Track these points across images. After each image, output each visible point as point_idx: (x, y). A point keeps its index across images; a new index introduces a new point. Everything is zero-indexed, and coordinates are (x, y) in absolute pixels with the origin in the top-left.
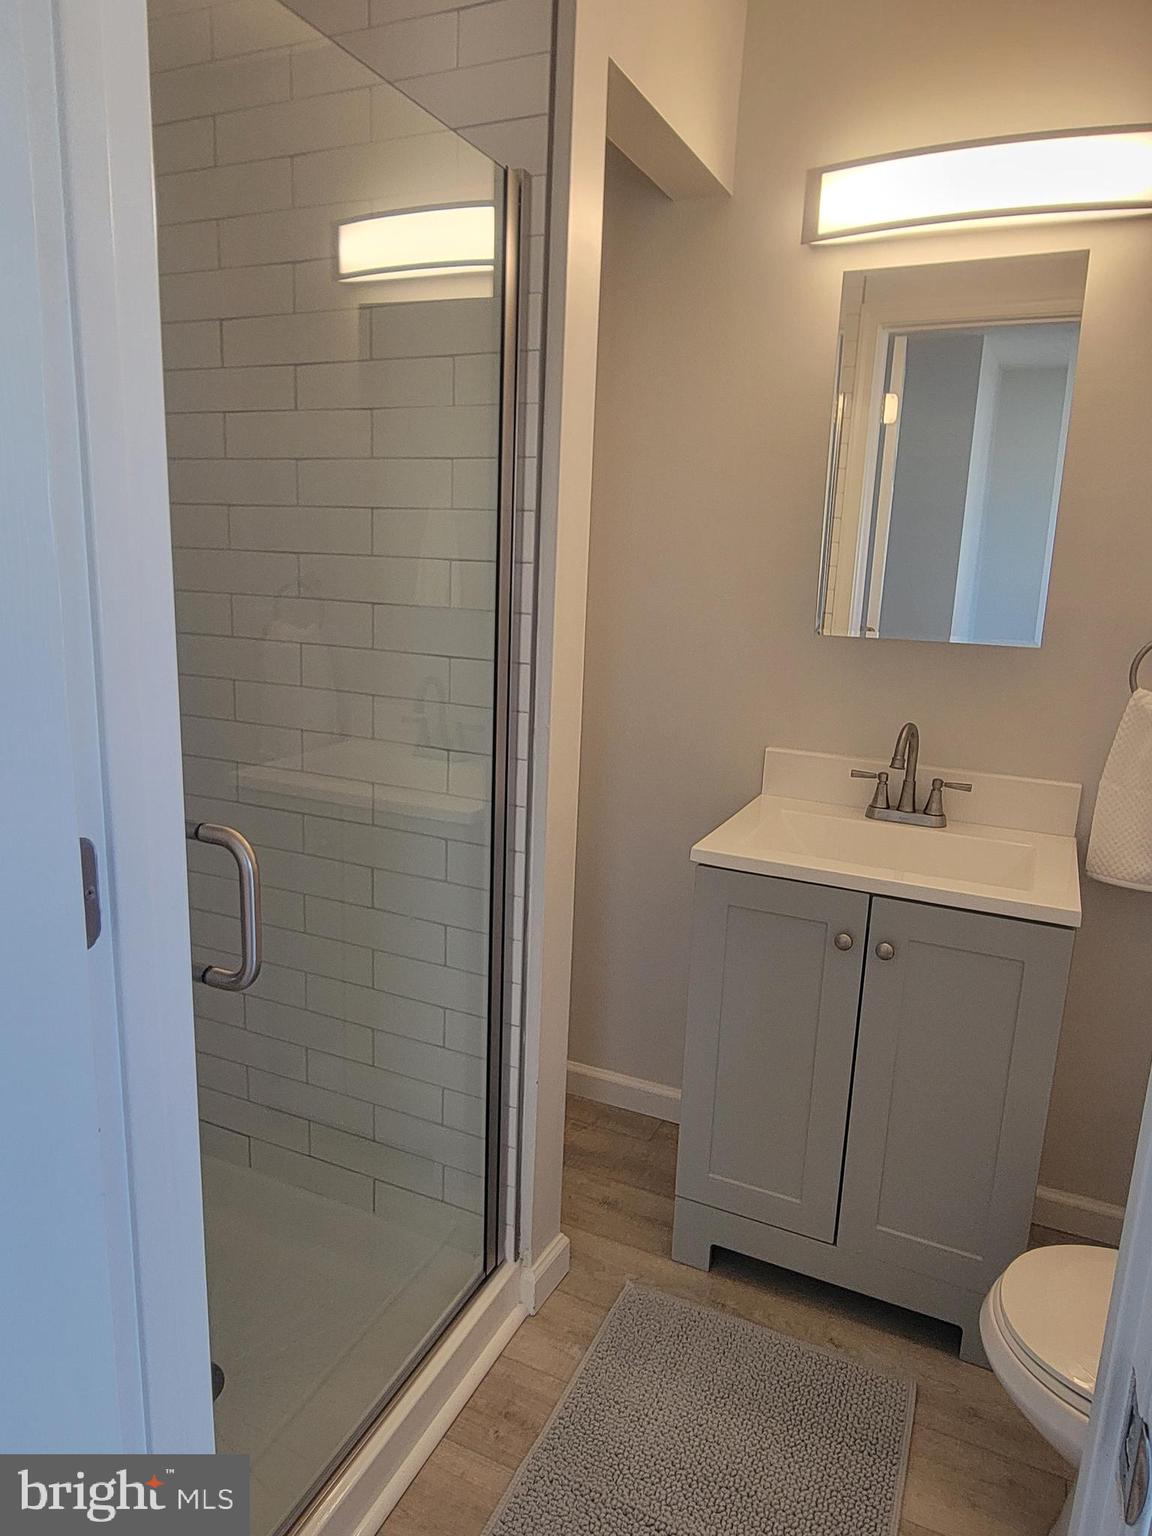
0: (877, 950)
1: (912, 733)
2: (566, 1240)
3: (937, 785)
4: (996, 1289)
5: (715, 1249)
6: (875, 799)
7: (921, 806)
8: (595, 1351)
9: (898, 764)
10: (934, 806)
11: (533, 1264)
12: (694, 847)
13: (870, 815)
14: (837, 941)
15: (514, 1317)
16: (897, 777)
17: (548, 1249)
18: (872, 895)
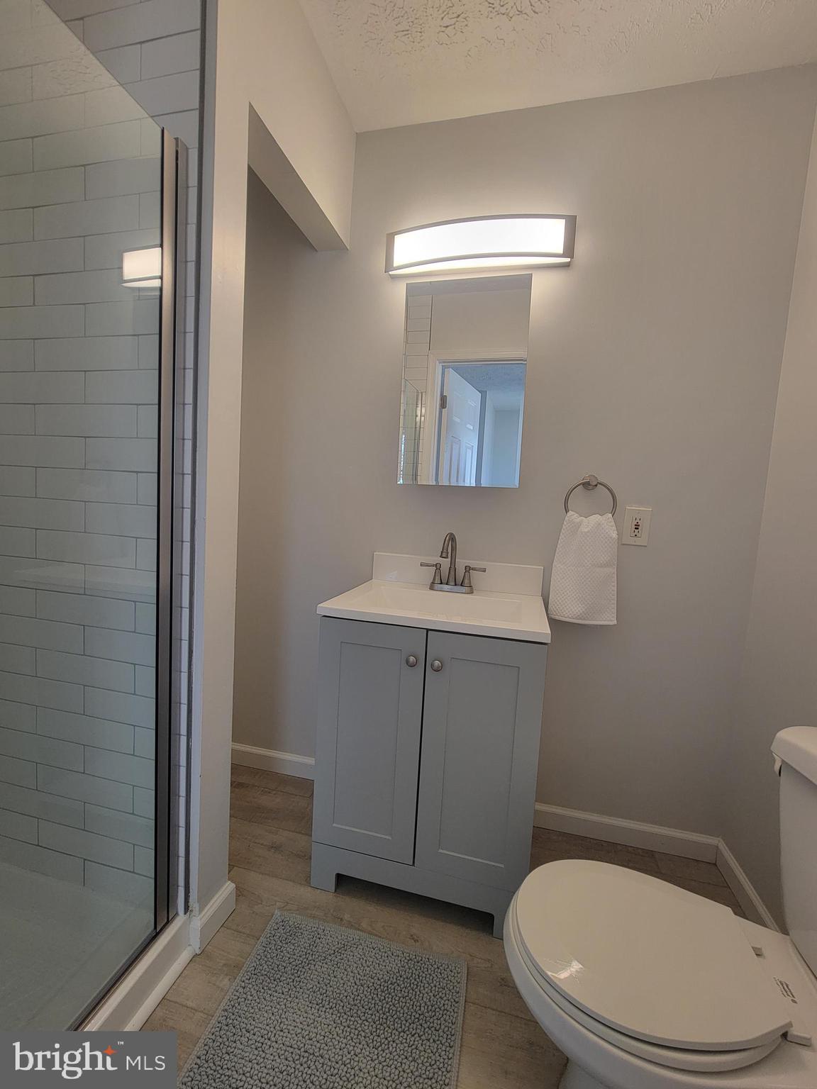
0: (432, 665)
1: (452, 538)
2: (233, 885)
3: (468, 569)
4: (513, 905)
5: (340, 877)
6: (434, 579)
7: (459, 581)
8: (241, 980)
9: (444, 555)
10: (466, 581)
11: (199, 914)
12: (319, 605)
13: (432, 588)
14: (407, 662)
15: (185, 956)
16: (446, 563)
17: (217, 896)
18: (428, 630)
